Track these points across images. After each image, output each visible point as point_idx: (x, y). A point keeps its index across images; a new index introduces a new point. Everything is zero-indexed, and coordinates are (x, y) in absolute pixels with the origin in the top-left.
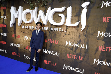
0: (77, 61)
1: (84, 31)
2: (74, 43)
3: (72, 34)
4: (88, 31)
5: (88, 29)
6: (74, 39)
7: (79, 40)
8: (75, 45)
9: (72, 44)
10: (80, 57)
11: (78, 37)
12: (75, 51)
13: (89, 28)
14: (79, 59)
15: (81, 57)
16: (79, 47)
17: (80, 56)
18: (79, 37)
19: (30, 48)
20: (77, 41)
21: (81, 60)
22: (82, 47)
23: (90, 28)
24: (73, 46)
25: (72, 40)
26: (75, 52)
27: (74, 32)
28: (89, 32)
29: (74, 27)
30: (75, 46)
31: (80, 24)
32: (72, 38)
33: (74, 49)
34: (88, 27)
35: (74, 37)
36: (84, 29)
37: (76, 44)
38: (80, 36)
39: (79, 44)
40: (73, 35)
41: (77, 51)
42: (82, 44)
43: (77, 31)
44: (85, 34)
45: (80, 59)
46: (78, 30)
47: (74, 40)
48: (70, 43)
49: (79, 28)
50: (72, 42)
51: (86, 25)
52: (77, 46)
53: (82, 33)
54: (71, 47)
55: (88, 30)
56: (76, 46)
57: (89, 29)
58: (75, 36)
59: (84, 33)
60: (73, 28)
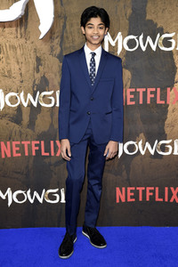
1: (51, 38)
2: (22, 94)
3: (8, 58)
4: (68, 38)
5: (64, 27)
6: (19, 78)
7: (38, 76)
8: (25, 100)
9: (12, 97)
10: (55, 143)
11: (32, 67)
12: (32, 124)
13: (67, 24)
15: (58, 142)
16: (43, 104)
17: (52, 142)
18: (38, 67)
20: (31, 85)
21: (58, 155)
22: (55, 104)
23: (72, 25)
24: (20, 106)
25: (8, 82)
26: (33, 129)
27: (13, 48)
28: (70, 38)
29: (10, 24)
30: (25, 105)
31: (30, 9)
32: (9, 71)
33: (26, 118)
34: (66, 18)
35: (15, 67)
36: (51, 31)
37: (30, 96)
38: (38, 60)
39: (43, 94)
40: (12, 61)
42: (55, 93)
43: (23, 40)
44: (59, 49)
45: (56, 151)
46: (25, 36)
47: (18, 83)
48: (5, 94)
49: (29, 25)
50: (10, 90)
51: (56, 12)
52: (35, 104)
53: (45, 48)
54: (11, 111)
55: (67, 32)
56: (30, 105)
57: (68, 27)
58: (18, 62)
59: (52, 49)
60: (6, 29)
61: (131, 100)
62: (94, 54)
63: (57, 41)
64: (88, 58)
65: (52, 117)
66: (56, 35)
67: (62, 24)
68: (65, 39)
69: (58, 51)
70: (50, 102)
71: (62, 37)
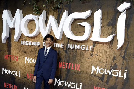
1: (121, 49)
2: (106, 69)
3: (103, 55)
4: (128, 50)
5: (128, 46)
6: (105, 63)
7: (113, 63)
8: (106, 72)
9: (101, 70)
11: (111, 60)
12: (107, 82)
13: (129, 45)
16: (113, 75)
18: (114, 60)
19: (35, 77)
20: (110, 67)
22: (118, 75)
23: (131, 46)
24: (104, 74)
25: (101, 64)
26: (107, 84)
27: (106, 52)
29: (106, 43)
30: (106, 74)
31: (115, 38)
32: (102, 60)
33: (105, 79)
34: (129, 42)
35: (105, 59)
36: (122, 47)
37: (108, 71)
38: (115, 57)
39: (114, 71)
40: (104, 56)
41: (110, 81)
42: (119, 71)
43: (110, 49)
44: (124, 54)
46: (111, 48)
47: (105, 65)
48: (99, 68)
49: (113, 44)
50: (101, 67)
51: (125, 40)
52: (110, 74)
53: (118, 53)
54: (100, 75)
55: (128, 48)
56: (108, 74)
57: (129, 46)
58: (106, 57)
59: (121, 54)
60: (104, 45)
63: (123, 51)
65: (116, 81)
66: (123, 49)
67: (127, 45)
68: (127, 51)
69: (123, 55)
70: (116, 74)
71: (126, 50)
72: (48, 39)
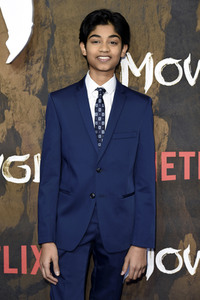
0: (13, 284)
1: (27, 61)
4: (56, 61)
5: (51, 42)
7: (2, 128)
10: (29, 250)
13: (56, 37)
14: (24, 271)
15: (34, 248)
16: (10, 179)
21: (34, 272)
22: (32, 177)
23: (64, 40)
28: (61, 64)
34: (53, 27)
36: (28, 50)
39: (11, 159)
42: (31, 158)
44: (41, 81)
45: (30, 265)
51: (36, 17)
53: (16, 79)
55: (55, 52)
57: (57, 43)
59: (28, 81)
61: (170, 172)
62: (102, 92)
63: (37, 67)
64: (93, 97)
65: (25, 202)
66: (35, 57)
67: (46, 38)
68: (52, 63)
69: (39, 84)
70: (22, 174)
71: (47, 61)
72: (105, 31)
